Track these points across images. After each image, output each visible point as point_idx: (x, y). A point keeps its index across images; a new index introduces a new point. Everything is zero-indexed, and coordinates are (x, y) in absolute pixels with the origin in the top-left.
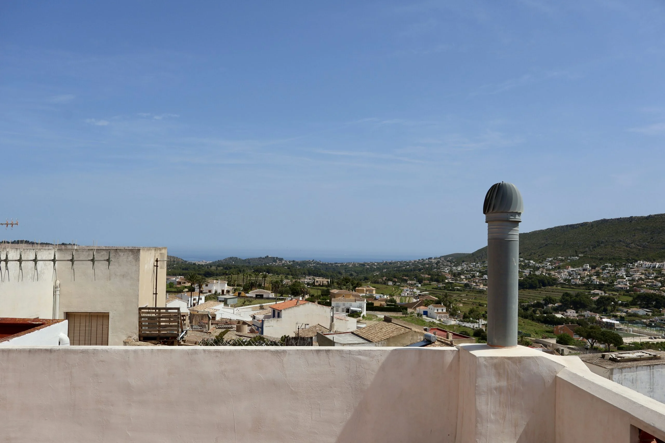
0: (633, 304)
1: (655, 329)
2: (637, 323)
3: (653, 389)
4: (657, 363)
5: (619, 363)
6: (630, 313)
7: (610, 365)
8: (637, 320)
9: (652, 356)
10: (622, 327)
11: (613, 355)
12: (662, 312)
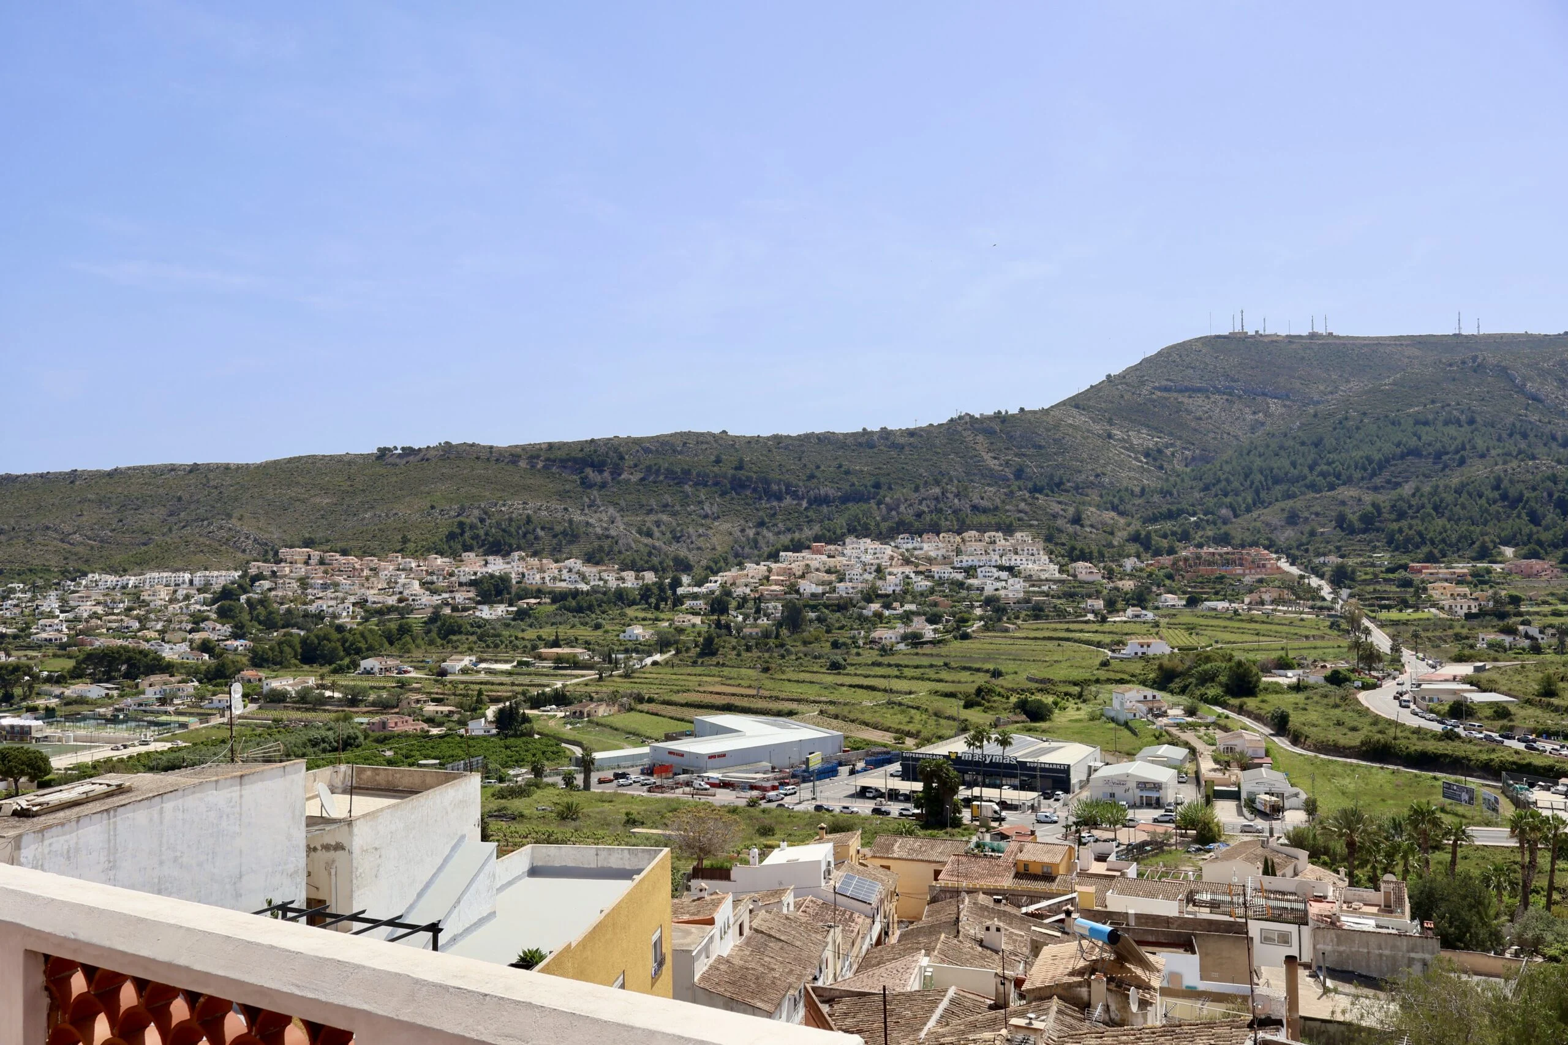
0: (76, 674)
1: (124, 726)
2: (84, 718)
3: (115, 861)
4: (123, 802)
5: (35, 819)
6: (68, 697)
7: (14, 827)
8: (85, 710)
9: (114, 788)
10: (49, 731)
11: (22, 802)
12: (141, 687)
